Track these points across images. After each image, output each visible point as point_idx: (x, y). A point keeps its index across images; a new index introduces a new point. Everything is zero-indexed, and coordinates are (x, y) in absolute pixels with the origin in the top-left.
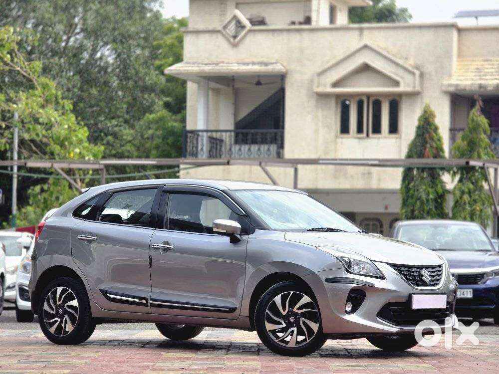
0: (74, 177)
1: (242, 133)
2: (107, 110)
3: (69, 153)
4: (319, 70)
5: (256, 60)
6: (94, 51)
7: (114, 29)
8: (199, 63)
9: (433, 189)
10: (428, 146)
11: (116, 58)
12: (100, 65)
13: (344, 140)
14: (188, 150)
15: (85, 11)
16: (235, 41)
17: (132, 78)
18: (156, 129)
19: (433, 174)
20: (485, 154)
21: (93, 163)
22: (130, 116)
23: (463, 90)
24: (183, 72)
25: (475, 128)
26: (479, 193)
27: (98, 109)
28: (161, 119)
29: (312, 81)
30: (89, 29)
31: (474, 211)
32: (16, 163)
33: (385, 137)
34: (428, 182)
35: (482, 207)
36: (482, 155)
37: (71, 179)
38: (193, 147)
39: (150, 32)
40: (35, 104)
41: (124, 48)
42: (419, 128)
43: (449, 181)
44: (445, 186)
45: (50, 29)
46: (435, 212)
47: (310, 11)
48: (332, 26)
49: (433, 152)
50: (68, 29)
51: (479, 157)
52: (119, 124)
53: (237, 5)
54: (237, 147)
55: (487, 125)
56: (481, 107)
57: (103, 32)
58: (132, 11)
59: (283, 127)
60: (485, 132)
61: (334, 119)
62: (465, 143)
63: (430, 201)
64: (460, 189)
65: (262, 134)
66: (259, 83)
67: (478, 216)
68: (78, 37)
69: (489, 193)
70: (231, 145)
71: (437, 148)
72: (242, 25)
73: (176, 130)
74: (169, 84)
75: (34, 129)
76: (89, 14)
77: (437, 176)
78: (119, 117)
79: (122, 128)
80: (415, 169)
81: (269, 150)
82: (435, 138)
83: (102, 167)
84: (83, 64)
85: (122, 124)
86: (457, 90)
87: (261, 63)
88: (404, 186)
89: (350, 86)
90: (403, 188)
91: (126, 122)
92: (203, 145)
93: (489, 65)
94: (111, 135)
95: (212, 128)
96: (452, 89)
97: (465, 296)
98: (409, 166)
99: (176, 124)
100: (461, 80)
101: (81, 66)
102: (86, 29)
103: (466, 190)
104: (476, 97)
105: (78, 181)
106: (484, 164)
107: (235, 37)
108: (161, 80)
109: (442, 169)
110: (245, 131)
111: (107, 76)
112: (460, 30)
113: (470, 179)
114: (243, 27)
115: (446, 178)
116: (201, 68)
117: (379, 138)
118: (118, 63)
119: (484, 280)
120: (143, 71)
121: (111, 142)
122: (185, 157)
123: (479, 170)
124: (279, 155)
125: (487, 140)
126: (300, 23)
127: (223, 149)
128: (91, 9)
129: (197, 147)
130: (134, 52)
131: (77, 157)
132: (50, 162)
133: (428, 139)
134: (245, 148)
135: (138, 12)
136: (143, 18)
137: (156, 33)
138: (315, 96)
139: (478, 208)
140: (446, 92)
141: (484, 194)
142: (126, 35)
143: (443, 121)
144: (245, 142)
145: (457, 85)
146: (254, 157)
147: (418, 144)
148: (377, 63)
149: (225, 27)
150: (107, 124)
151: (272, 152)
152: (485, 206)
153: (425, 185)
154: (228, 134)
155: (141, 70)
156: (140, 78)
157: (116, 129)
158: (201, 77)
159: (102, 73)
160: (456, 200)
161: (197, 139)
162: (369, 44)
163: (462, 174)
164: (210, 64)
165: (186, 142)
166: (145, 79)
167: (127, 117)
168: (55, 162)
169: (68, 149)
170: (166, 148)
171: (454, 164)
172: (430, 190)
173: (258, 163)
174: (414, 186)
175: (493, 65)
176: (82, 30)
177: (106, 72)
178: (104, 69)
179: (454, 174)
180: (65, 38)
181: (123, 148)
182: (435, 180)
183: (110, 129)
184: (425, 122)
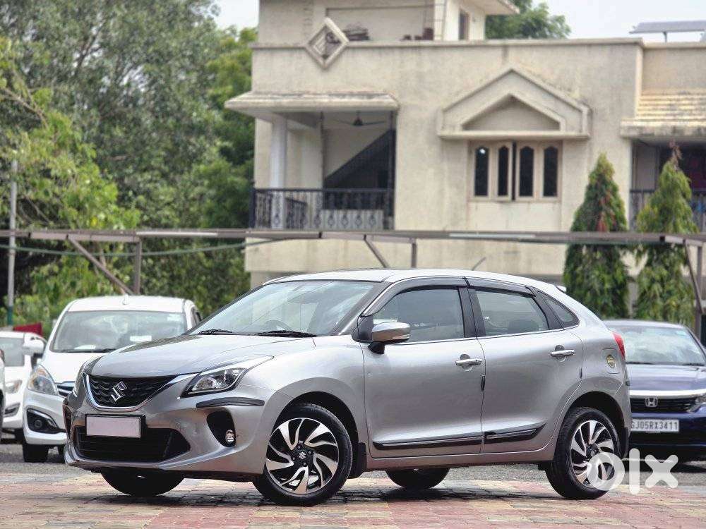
0: (97, 254)
1: (335, 194)
2: (137, 159)
3: (91, 220)
4: (445, 105)
5: (355, 90)
6: (119, 75)
7: (148, 44)
8: (274, 94)
9: (611, 276)
10: (603, 213)
11: (150, 85)
12: (126, 96)
13: (481, 205)
14: (258, 217)
15: (108, 18)
16: (325, 62)
17: (172, 115)
18: (210, 187)
19: (610, 254)
20: (685, 227)
21: (125, 235)
22: (169, 167)
23: (650, 135)
24: (251, 105)
25: (671, 190)
26: (676, 282)
27: (124, 157)
28: (216, 172)
29: (434, 121)
30: (112, 45)
31: (668, 308)
32: (13, 233)
33: (538, 201)
34: (602, 265)
35: (679, 302)
36: (681, 228)
37: (93, 256)
38: (264, 213)
39: (198, 49)
40: (44, 149)
41: (162, 71)
42: (590, 188)
43: (633, 264)
44: (627, 272)
45: (57, 43)
46: (613, 307)
47: (432, 20)
48: (464, 42)
49: (610, 224)
50: (82, 43)
51: (676, 231)
52: (154, 179)
53: (328, 12)
54: (328, 213)
55: (687, 185)
56: (678, 159)
57: (133, 48)
58: (174, 19)
59: (393, 186)
60: (684, 196)
61: (465, 175)
62: (656, 209)
63: (606, 293)
64: (648, 275)
65: (363, 194)
66: (358, 123)
67: (673, 314)
68: (95, 54)
69: (690, 282)
70: (318, 211)
71: (615, 217)
72: (336, 39)
73: (237, 188)
74: (228, 123)
75: (42, 185)
76: (112, 22)
77: (615, 257)
78: (153, 169)
79: (158, 185)
80: (585, 247)
81: (372, 217)
82: (614, 202)
83: (137, 240)
84: (102, 93)
85: (158, 178)
86: (642, 135)
87: (361, 95)
88: (568, 270)
89: (490, 129)
90: (567, 274)
91: (164, 175)
92: (278, 210)
93: (687, 99)
94: (143, 194)
95: (290, 186)
96: (634, 133)
97: (669, 430)
98: (575, 242)
99: (238, 180)
100: (647, 121)
101: (100, 97)
102: (108, 44)
103: (658, 277)
104: (671, 145)
105: (103, 259)
106: (684, 241)
107: (325, 57)
108: (214, 117)
109: (623, 247)
110: (338, 190)
111: (137, 111)
112: (646, 50)
113: (662, 262)
114: (338, 42)
115: (628, 259)
116: (278, 101)
117: (529, 202)
118: (153, 92)
119: (695, 407)
120: (187, 103)
121: (142, 205)
122: (253, 226)
123: (676, 249)
124: (387, 225)
125: (687, 207)
126: (418, 38)
127: (308, 215)
128: (115, 15)
129: (270, 214)
130: (176, 77)
131: (101, 225)
132: (64, 233)
133: (603, 204)
134: (338, 215)
135: (182, 20)
136: (190, 28)
137: (206, 51)
138: (439, 141)
139: (674, 303)
140: (624, 138)
141: (682, 283)
142: (165, 52)
143: (622, 178)
144: (338, 206)
145: (641, 128)
146: (352, 227)
147: (589, 211)
148: (528, 96)
149: (311, 43)
150: (136, 179)
151: (377, 221)
152: (684, 300)
153: (599, 270)
154: (315, 194)
155: (186, 102)
156: (184, 114)
157: (150, 186)
158: (275, 113)
159: (131, 106)
160: (642, 291)
161: (270, 202)
162: (517, 67)
163: (651, 254)
164: (290, 95)
165: (255, 205)
166: (191, 115)
167: (166, 169)
168: (70, 233)
169: (88, 213)
170: (224, 213)
171: (640, 240)
172: (606, 277)
173: (362, 237)
174: (583, 271)
175: (692, 99)
176: (102, 45)
177: (135, 105)
178: (133, 100)
179: (640, 254)
180: (77, 55)
181: (159, 213)
182: (613, 263)
183: (141, 185)
184: (599, 180)
